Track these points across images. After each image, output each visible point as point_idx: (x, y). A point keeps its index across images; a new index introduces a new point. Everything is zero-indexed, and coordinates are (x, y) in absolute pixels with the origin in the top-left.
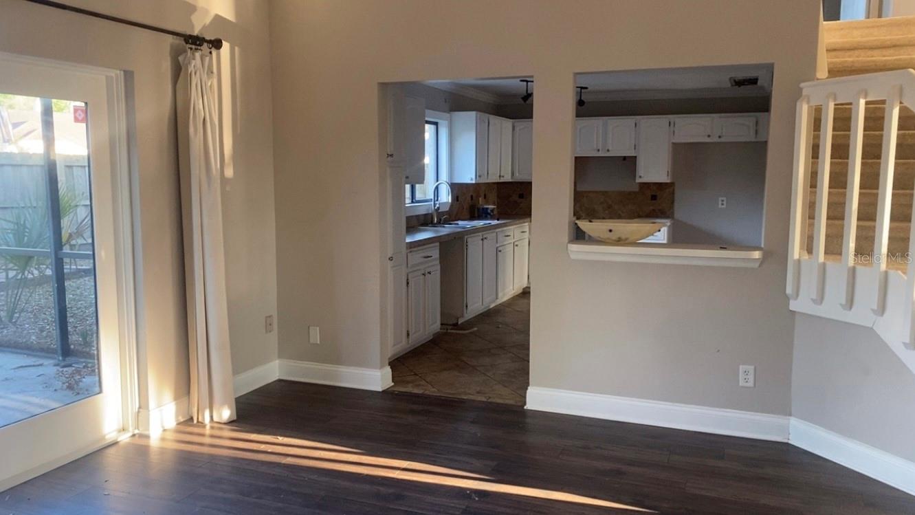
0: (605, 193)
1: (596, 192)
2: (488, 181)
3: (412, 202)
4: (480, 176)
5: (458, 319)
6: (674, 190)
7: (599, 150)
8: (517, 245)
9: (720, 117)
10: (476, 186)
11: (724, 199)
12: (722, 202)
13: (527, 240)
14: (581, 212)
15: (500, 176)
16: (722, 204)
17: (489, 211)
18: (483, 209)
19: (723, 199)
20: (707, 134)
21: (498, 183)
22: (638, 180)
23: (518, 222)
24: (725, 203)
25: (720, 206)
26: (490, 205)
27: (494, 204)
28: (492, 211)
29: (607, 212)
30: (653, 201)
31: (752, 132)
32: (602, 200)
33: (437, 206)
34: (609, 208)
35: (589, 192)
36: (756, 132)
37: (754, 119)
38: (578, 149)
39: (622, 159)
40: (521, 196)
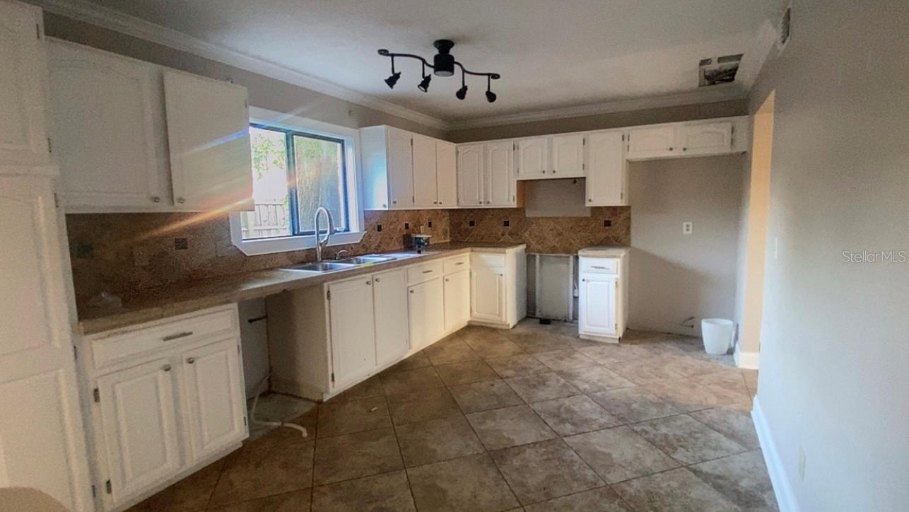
0: (555, 219)
1: (546, 218)
4: (395, 202)
5: (322, 394)
6: (630, 214)
7: (544, 172)
8: (447, 280)
9: (685, 126)
11: (690, 223)
12: (687, 229)
13: (468, 272)
14: (530, 239)
17: (421, 241)
19: (688, 223)
20: (669, 148)
22: (588, 204)
23: (448, 253)
24: (691, 228)
25: (685, 232)
27: (444, 232)
28: (427, 240)
29: (557, 239)
30: (607, 228)
31: (727, 142)
32: (552, 225)
34: (560, 235)
35: (539, 218)
36: (732, 141)
37: (729, 125)
38: (521, 171)
39: (573, 180)
40: (472, 223)
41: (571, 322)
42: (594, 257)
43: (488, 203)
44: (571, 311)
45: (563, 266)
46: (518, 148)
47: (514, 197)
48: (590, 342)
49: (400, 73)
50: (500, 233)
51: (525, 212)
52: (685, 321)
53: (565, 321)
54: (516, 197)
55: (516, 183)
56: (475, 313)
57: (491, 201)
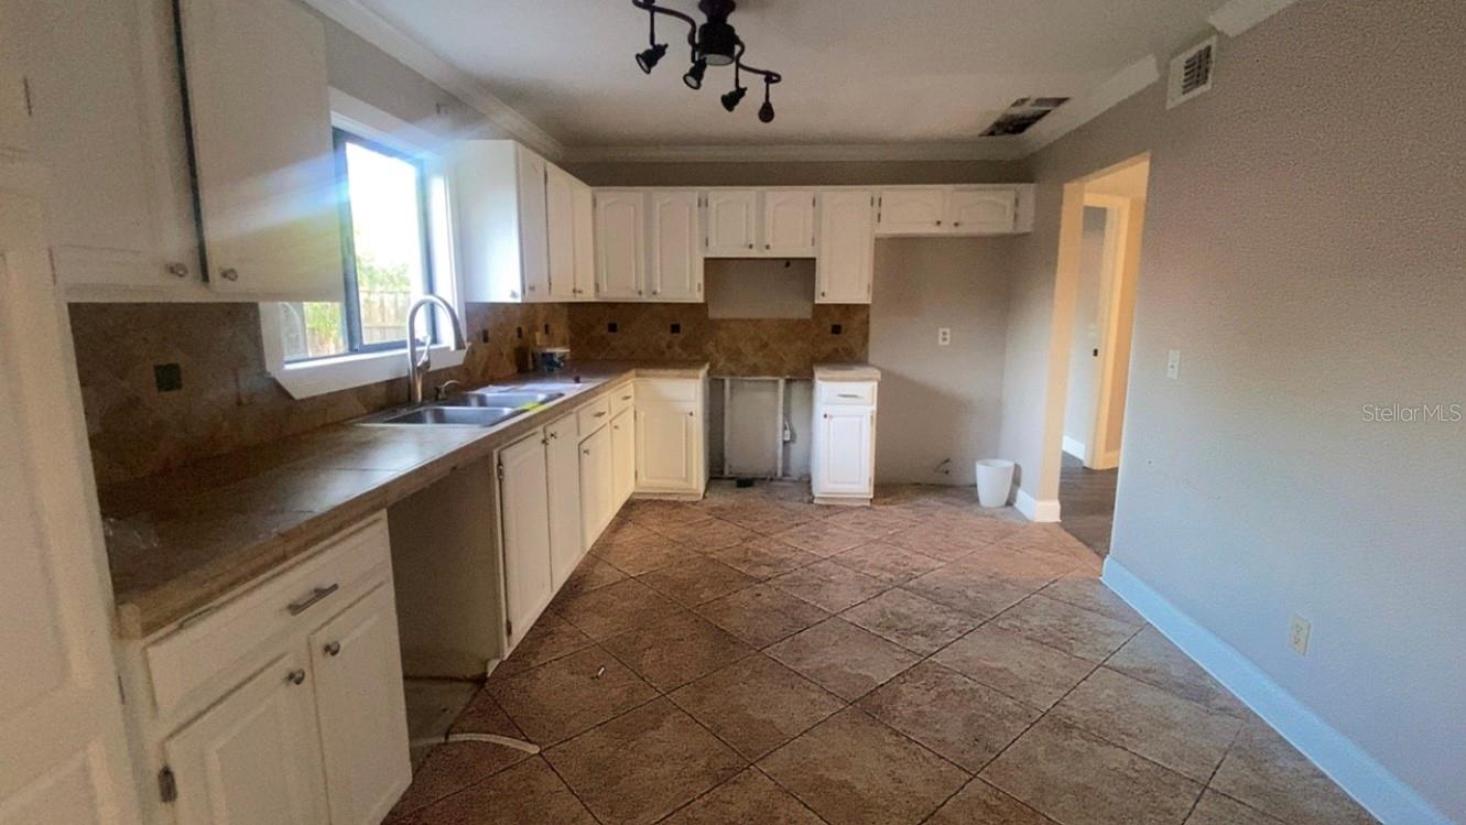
0: (757, 322)
1: (742, 321)
2: (551, 301)
3: (352, 351)
4: (532, 288)
6: (868, 316)
7: (751, 246)
8: (616, 427)
9: (957, 190)
10: (528, 310)
11: (948, 330)
12: (944, 336)
13: (633, 413)
14: (717, 356)
15: (574, 291)
16: (945, 339)
17: (556, 359)
18: (544, 355)
19: (944, 330)
20: (935, 221)
21: (570, 305)
22: (818, 300)
23: (617, 381)
24: (948, 336)
25: (941, 342)
26: (555, 347)
27: (563, 344)
28: (562, 358)
30: (835, 336)
31: (1009, 217)
32: (752, 333)
33: (424, 358)
34: (764, 347)
35: (730, 320)
36: (1016, 218)
37: (1012, 195)
38: (712, 243)
39: (784, 263)
40: (613, 328)
41: (780, 480)
42: (842, 380)
43: (655, 293)
44: (780, 465)
45: (766, 396)
46: (707, 205)
47: (699, 285)
48: (832, 508)
49: (666, 46)
50: (664, 344)
51: (707, 310)
52: (939, 467)
53: (772, 480)
54: (702, 287)
55: (702, 261)
56: (643, 479)
57: (659, 290)
